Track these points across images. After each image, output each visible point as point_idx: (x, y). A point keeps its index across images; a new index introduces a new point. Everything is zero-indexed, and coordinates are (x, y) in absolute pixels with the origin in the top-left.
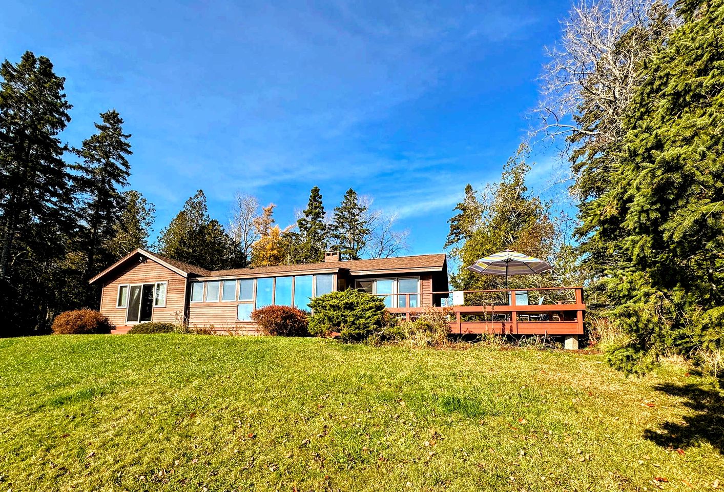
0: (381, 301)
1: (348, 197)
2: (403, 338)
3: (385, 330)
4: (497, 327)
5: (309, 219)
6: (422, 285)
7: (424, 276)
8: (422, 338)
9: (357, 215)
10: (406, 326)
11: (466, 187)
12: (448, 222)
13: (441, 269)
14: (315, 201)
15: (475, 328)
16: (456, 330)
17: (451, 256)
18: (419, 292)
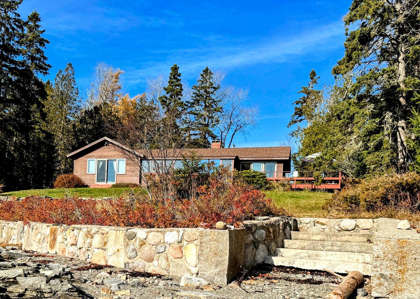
0: (265, 174)
1: (204, 75)
2: (274, 188)
3: (267, 186)
4: (310, 186)
5: (168, 96)
6: (278, 167)
7: (279, 162)
8: (281, 188)
9: (212, 93)
10: (275, 184)
11: (311, 73)
12: (293, 104)
13: (288, 159)
14: (175, 78)
15: (301, 186)
16: (294, 187)
17: (294, 134)
18: (276, 171)
